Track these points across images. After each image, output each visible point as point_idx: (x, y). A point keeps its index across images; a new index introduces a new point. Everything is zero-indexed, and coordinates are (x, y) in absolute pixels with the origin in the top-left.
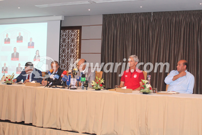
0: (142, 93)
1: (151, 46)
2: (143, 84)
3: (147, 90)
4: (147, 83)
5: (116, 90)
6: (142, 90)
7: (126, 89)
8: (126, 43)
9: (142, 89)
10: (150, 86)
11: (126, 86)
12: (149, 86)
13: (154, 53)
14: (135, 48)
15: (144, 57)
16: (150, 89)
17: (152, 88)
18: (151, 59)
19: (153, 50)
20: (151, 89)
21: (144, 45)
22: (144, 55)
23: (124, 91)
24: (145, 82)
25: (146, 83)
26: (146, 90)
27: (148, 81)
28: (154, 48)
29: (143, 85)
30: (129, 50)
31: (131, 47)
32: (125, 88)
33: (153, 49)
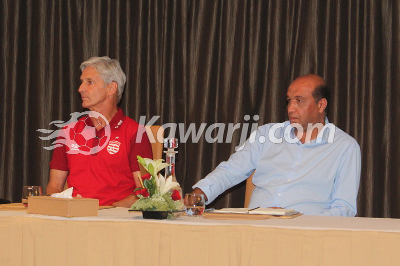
0: (141, 214)
1: (184, 21)
2: (147, 176)
3: (161, 199)
4: (162, 172)
5: (26, 204)
6: (142, 203)
7: (71, 197)
8: (79, 11)
9: (141, 197)
10: (176, 185)
11: (72, 188)
12: (168, 184)
13: (197, 53)
14: (118, 34)
15: (157, 71)
16: (175, 196)
17: (181, 194)
18: (185, 78)
19: (195, 39)
20: (179, 198)
21: (156, 21)
22: (157, 64)
23: (62, 209)
24: (150, 165)
25: (156, 173)
26: (158, 201)
27: (165, 165)
28: (195, 32)
29: (143, 179)
30: (90, 42)
31: (98, 29)
32: (68, 193)
33: (195, 36)
